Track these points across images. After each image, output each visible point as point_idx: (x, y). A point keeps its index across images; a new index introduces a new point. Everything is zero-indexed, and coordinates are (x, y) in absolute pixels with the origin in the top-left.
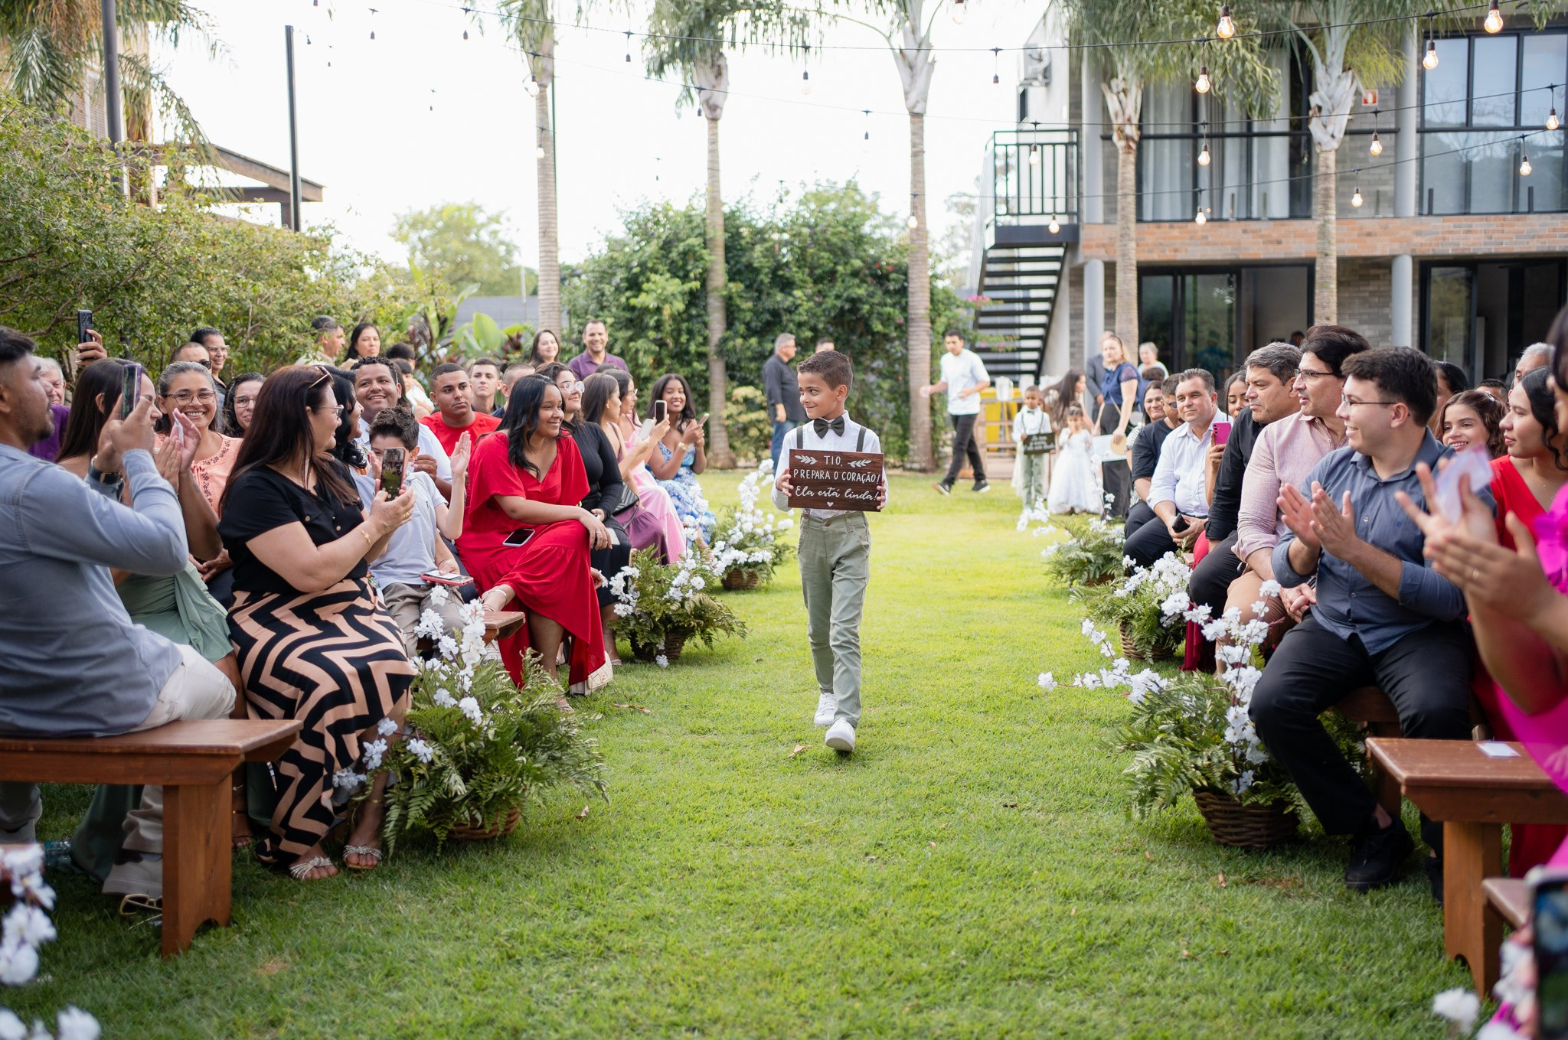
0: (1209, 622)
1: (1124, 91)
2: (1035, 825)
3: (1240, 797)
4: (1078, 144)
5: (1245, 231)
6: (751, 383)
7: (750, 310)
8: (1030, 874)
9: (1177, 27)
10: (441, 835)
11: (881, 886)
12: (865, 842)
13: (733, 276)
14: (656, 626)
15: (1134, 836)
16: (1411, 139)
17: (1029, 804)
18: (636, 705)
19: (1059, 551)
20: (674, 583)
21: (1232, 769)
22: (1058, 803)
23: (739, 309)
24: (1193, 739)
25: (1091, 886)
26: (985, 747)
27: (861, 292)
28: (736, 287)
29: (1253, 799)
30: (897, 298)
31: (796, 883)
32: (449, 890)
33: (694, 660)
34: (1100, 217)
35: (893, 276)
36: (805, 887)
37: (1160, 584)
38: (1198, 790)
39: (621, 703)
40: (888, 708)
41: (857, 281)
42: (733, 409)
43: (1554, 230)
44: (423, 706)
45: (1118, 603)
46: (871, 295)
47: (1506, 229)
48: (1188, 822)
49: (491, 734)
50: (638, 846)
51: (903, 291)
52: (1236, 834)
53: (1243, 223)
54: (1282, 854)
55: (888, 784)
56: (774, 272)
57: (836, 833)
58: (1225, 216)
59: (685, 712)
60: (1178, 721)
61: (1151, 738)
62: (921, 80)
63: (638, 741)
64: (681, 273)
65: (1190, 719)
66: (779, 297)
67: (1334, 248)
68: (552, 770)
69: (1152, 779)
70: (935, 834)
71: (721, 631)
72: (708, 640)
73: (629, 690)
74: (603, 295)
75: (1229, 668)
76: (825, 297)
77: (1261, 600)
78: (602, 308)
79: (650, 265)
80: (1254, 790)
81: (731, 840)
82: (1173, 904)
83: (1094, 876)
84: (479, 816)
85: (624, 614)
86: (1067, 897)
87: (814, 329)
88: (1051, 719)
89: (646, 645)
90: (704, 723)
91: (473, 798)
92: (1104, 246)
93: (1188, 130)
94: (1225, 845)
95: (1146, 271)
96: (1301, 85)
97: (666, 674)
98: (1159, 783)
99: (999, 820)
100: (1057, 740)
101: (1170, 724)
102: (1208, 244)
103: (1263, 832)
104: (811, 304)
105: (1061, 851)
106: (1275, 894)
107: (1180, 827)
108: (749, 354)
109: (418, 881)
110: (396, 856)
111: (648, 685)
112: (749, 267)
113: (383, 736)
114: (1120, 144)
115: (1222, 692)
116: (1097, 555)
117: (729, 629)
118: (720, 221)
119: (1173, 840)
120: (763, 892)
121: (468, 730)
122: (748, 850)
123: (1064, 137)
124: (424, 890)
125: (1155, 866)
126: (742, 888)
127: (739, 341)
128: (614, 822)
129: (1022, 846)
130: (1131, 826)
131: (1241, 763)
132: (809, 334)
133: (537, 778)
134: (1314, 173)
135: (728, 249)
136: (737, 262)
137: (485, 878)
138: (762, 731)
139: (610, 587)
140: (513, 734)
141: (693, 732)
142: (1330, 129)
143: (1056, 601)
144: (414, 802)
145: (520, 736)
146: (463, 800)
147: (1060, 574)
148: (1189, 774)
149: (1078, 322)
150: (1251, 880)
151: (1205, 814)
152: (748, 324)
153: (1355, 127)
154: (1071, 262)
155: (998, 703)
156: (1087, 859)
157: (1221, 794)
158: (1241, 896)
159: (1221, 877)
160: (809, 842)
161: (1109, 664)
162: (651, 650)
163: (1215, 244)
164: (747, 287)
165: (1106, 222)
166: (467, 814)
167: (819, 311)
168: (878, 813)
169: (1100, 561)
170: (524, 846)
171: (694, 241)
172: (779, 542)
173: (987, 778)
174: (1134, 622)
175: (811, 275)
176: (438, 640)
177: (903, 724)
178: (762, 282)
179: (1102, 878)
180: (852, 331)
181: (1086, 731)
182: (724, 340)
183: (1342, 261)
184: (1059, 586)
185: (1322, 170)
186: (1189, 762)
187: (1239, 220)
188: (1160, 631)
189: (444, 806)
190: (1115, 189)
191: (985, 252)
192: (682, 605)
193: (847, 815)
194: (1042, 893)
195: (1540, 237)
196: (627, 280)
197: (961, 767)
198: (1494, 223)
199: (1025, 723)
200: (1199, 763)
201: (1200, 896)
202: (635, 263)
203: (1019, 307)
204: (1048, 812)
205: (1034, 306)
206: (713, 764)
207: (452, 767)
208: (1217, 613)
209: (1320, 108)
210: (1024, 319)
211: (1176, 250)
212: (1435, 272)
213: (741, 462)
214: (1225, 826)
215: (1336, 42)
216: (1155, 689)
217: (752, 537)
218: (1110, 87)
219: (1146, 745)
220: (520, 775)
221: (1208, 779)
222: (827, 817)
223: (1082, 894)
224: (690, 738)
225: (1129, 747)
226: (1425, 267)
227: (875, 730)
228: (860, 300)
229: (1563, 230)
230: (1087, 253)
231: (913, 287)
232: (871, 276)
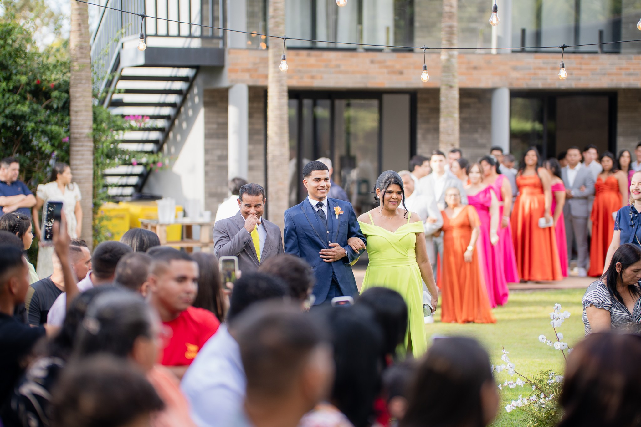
5: (372, 62)
27: (25, 109)
34: (243, 43)
35: (55, 94)
41: (17, 97)
43: (621, 69)
46: (35, 112)
47: (584, 67)
51: (66, 109)
53: (371, 54)
67: (456, 80)
92: (248, 70)
102: (341, 72)
154: (207, 84)
163: (346, 72)
195: (610, 74)
211: (313, 77)
228: (23, 117)
229: (627, 69)
230: (233, 76)
231: (75, 106)
232: (31, 92)
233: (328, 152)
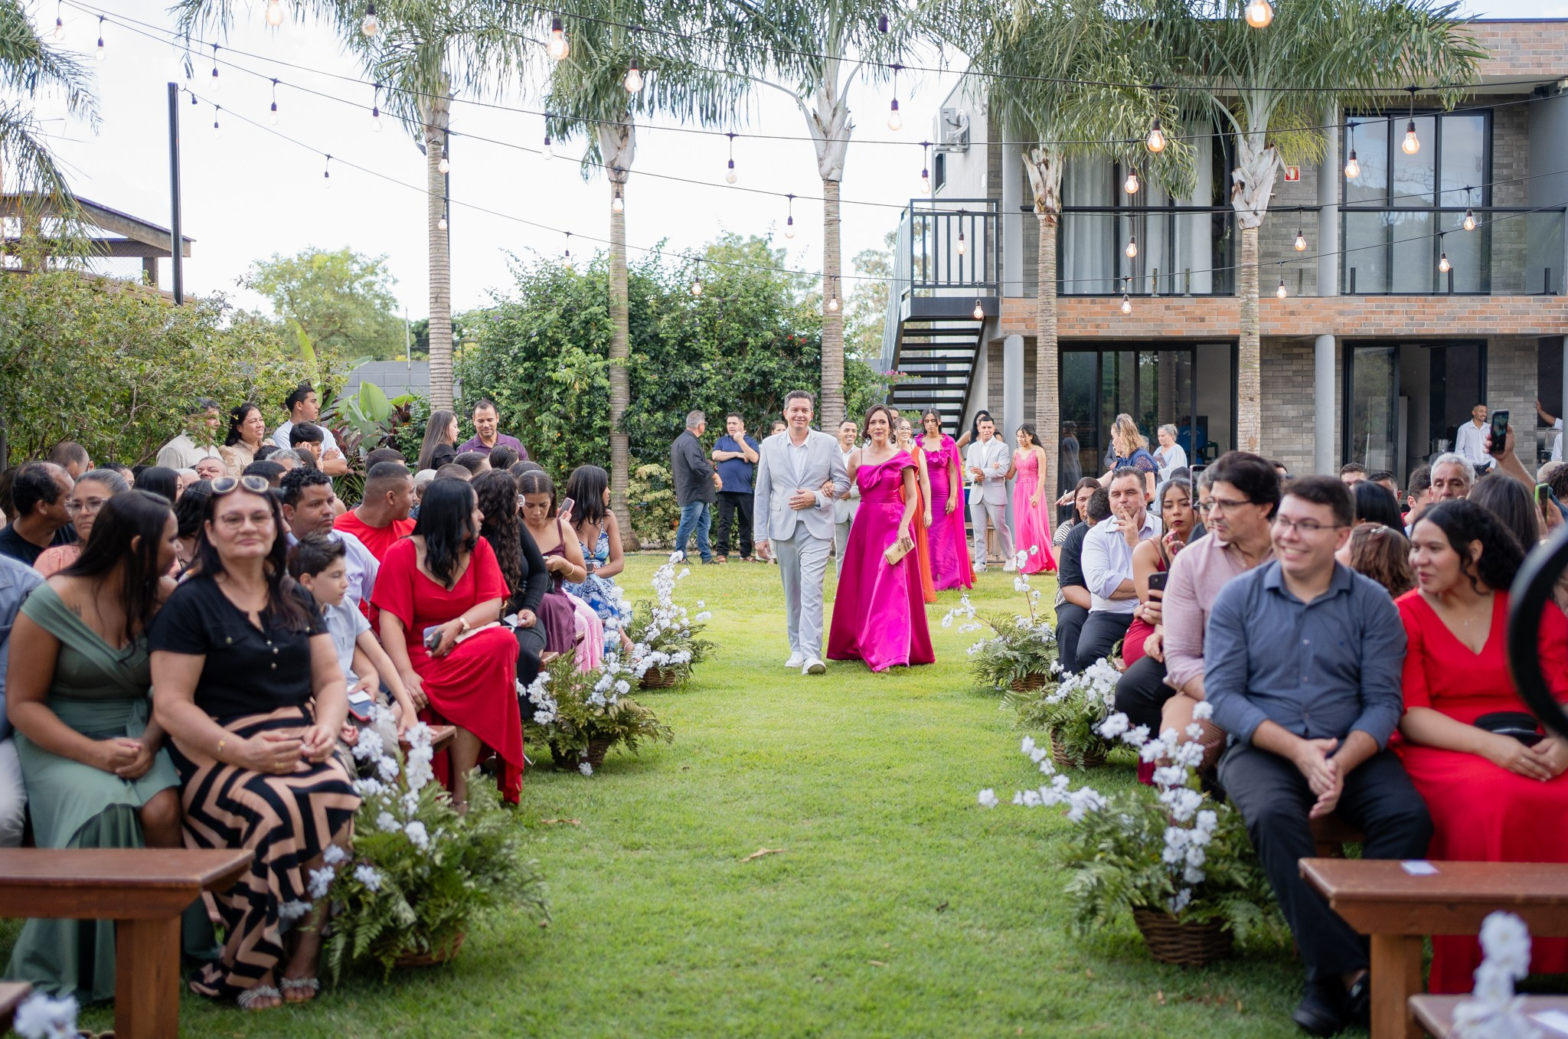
0: (1146, 743)
1: (1046, 163)
2: (977, 943)
3: (1177, 914)
4: (997, 215)
5: (1167, 308)
6: (655, 460)
7: (656, 383)
8: (975, 994)
9: (1095, 99)
10: (389, 963)
11: (830, 1008)
12: (811, 962)
13: (637, 347)
14: (579, 733)
15: (1075, 953)
16: (1333, 216)
17: (969, 922)
18: (565, 818)
19: (985, 650)
20: (597, 687)
21: (1170, 888)
22: (998, 920)
23: (643, 379)
24: (1133, 858)
25: (1035, 1005)
26: (923, 862)
27: (773, 365)
28: (641, 358)
29: (1190, 917)
30: (810, 371)
31: (747, 1006)
32: (399, 1019)
33: (619, 767)
34: (1019, 290)
35: (806, 349)
36: (755, 1011)
37: (1091, 693)
38: (1136, 909)
39: (550, 817)
40: (821, 821)
41: (768, 353)
42: (636, 487)
43: (1474, 312)
44: (367, 831)
45: (1050, 709)
46: (783, 368)
47: (1427, 310)
48: (1125, 939)
49: (438, 859)
50: (583, 970)
51: (817, 365)
52: (1174, 951)
53: (1165, 299)
54: (1217, 970)
55: (828, 902)
56: (681, 343)
57: (781, 954)
58: (1147, 291)
59: (616, 826)
60: (1116, 840)
61: (1090, 857)
62: (836, 146)
63: (570, 858)
64: (582, 343)
65: (1129, 839)
66: (687, 369)
67: (1257, 327)
68: (497, 894)
69: (1092, 896)
70: (878, 954)
71: (646, 737)
72: (632, 746)
73: (555, 802)
74: (499, 364)
75: (1167, 789)
76: (734, 370)
77: (1196, 722)
78: (498, 379)
79: (550, 334)
80: (1191, 909)
81: (676, 963)
82: (1115, 1023)
83: (1038, 994)
84: (425, 943)
85: (544, 722)
86: (1013, 1017)
87: (723, 404)
88: (986, 831)
89: (569, 752)
90: (637, 837)
91: (420, 925)
92: (1024, 320)
93: (1109, 203)
94: (1163, 962)
95: (1066, 346)
96: (1224, 160)
97: (591, 784)
98: (1099, 901)
99: (942, 938)
100: (993, 853)
101: (1107, 843)
102: (1130, 320)
103: (1199, 949)
104: (720, 377)
105: (1004, 970)
106: (1212, 1011)
107: (1118, 942)
108: (654, 429)
109: (366, 1010)
110: (341, 985)
111: (573, 798)
112: (655, 336)
113: (329, 864)
114: (1042, 217)
115: (1158, 810)
116: (1024, 654)
117: (654, 735)
118: (624, 289)
119: (1112, 958)
120: (714, 1017)
121: (413, 855)
122: (695, 973)
123: (983, 207)
124: (372, 1021)
125: (1096, 985)
126: (692, 1013)
127: (644, 416)
128: (556, 944)
129: (966, 965)
130: (1071, 943)
131: (1178, 881)
132: (718, 409)
133: (485, 903)
134: (1237, 249)
135: (632, 318)
136: (642, 332)
137: (434, 1005)
138: (696, 847)
139: (529, 695)
140: (459, 858)
141: (626, 847)
142: (1253, 206)
143: (982, 701)
144: (360, 931)
145: (466, 860)
146: (409, 927)
147: (986, 672)
148: (1129, 894)
149: (996, 398)
150: (1188, 997)
151: (1143, 931)
152: (653, 398)
153: (1277, 203)
154: (990, 336)
155: (931, 815)
156: (1030, 978)
157: (1160, 912)
158: (1179, 1013)
159: (1160, 995)
160: (755, 964)
161: (1047, 780)
162: (574, 758)
163: (1138, 320)
164: (652, 358)
165: (1026, 296)
166: (413, 941)
167: (728, 387)
168: (821, 931)
169: (1027, 660)
170: (472, 971)
171: (594, 309)
172: (696, 638)
173: (927, 894)
174: (1065, 729)
175: (719, 347)
176: (378, 762)
177: (839, 838)
178: (668, 353)
179: (1047, 997)
180: (763, 406)
181: (1022, 844)
182: (628, 415)
183: (1264, 339)
184: (985, 685)
185: (1245, 247)
186: (1129, 882)
187: (1161, 295)
188: (1092, 738)
189: (392, 932)
190: (1036, 262)
191: (901, 324)
192: (606, 711)
193: (791, 936)
194: (989, 1013)
195: (1460, 319)
196: (525, 349)
197: (899, 883)
198: (1415, 303)
199: (961, 836)
200: (1140, 882)
201: (1140, 1014)
202: (534, 332)
203: (935, 381)
204: (990, 929)
205: (950, 380)
206: (649, 882)
207: (400, 894)
208: (1154, 735)
209: (1242, 185)
210: (940, 394)
211: (1098, 326)
212: (1358, 351)
213: (645, 543)
214: (1163, 943)
215: (1259, 115)
216: (1094, 807)
217: (668, 633)
218: (1031, 158)
219: (1087, 864)
220: (468, 900)
221: (1147, 898)
222: (772, 937)
223: (1027, 1015)
224: (622, 854)
225: (1069, 865)
226: (1348, 347)
227: (811, 845)
228: (771, 373)
229: (1482, 312)
230: (1007, 326)
231: (826, 360)
232: (783, 348)
233: (1131, 407)
